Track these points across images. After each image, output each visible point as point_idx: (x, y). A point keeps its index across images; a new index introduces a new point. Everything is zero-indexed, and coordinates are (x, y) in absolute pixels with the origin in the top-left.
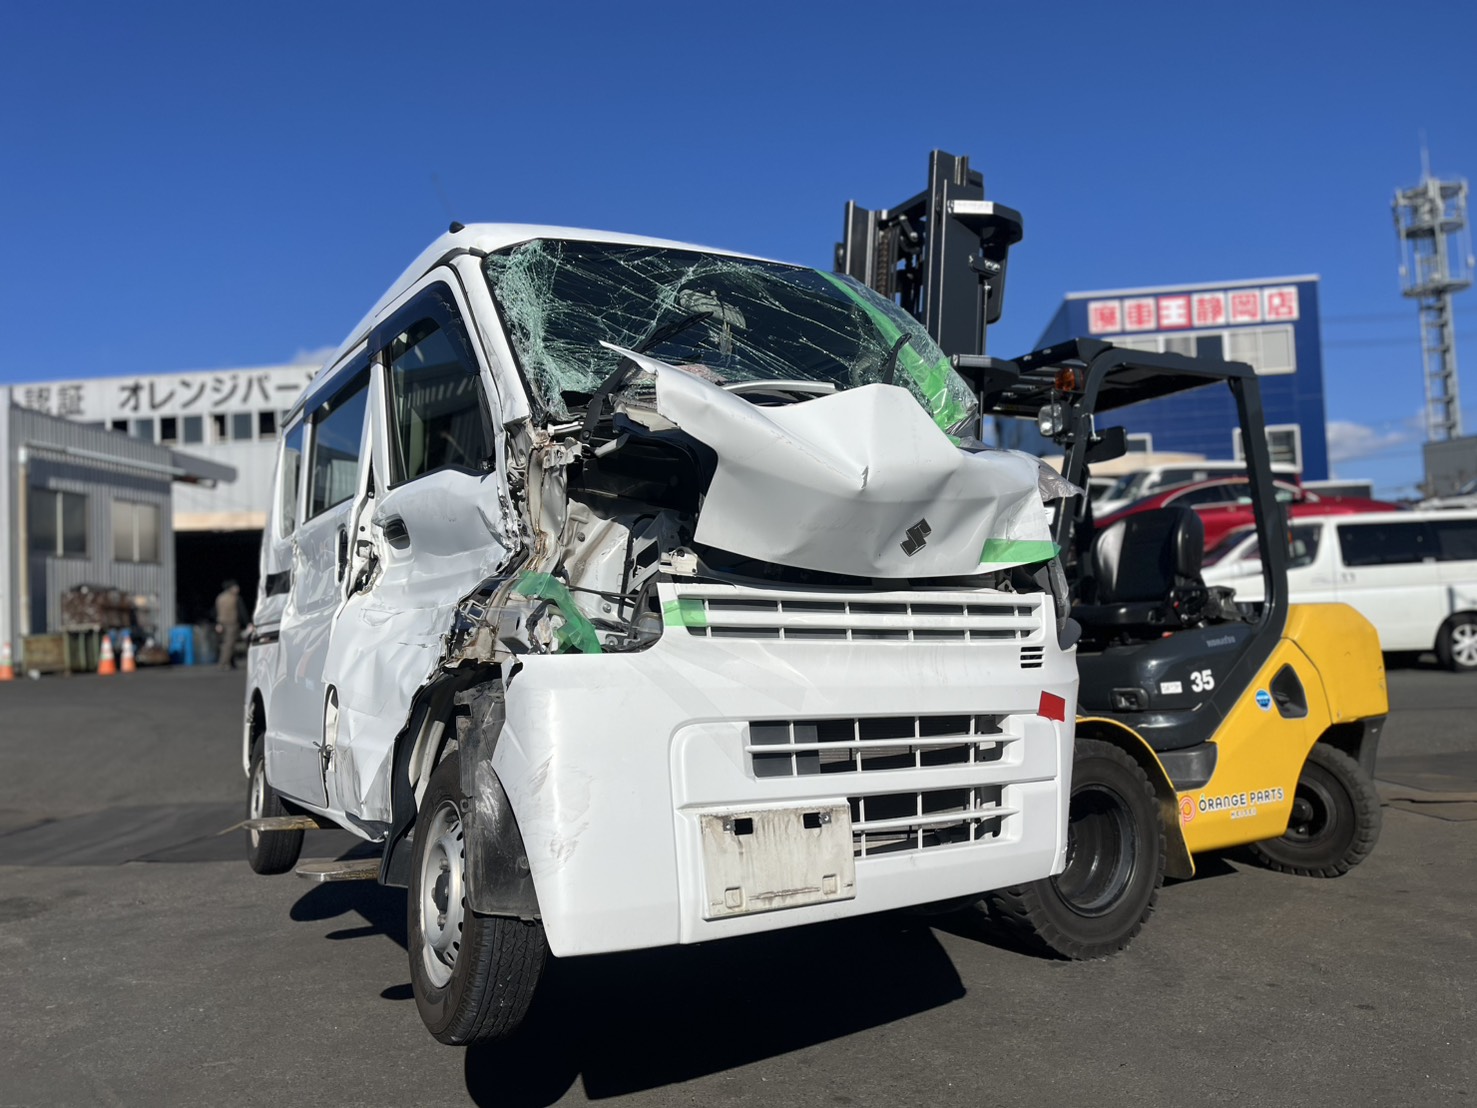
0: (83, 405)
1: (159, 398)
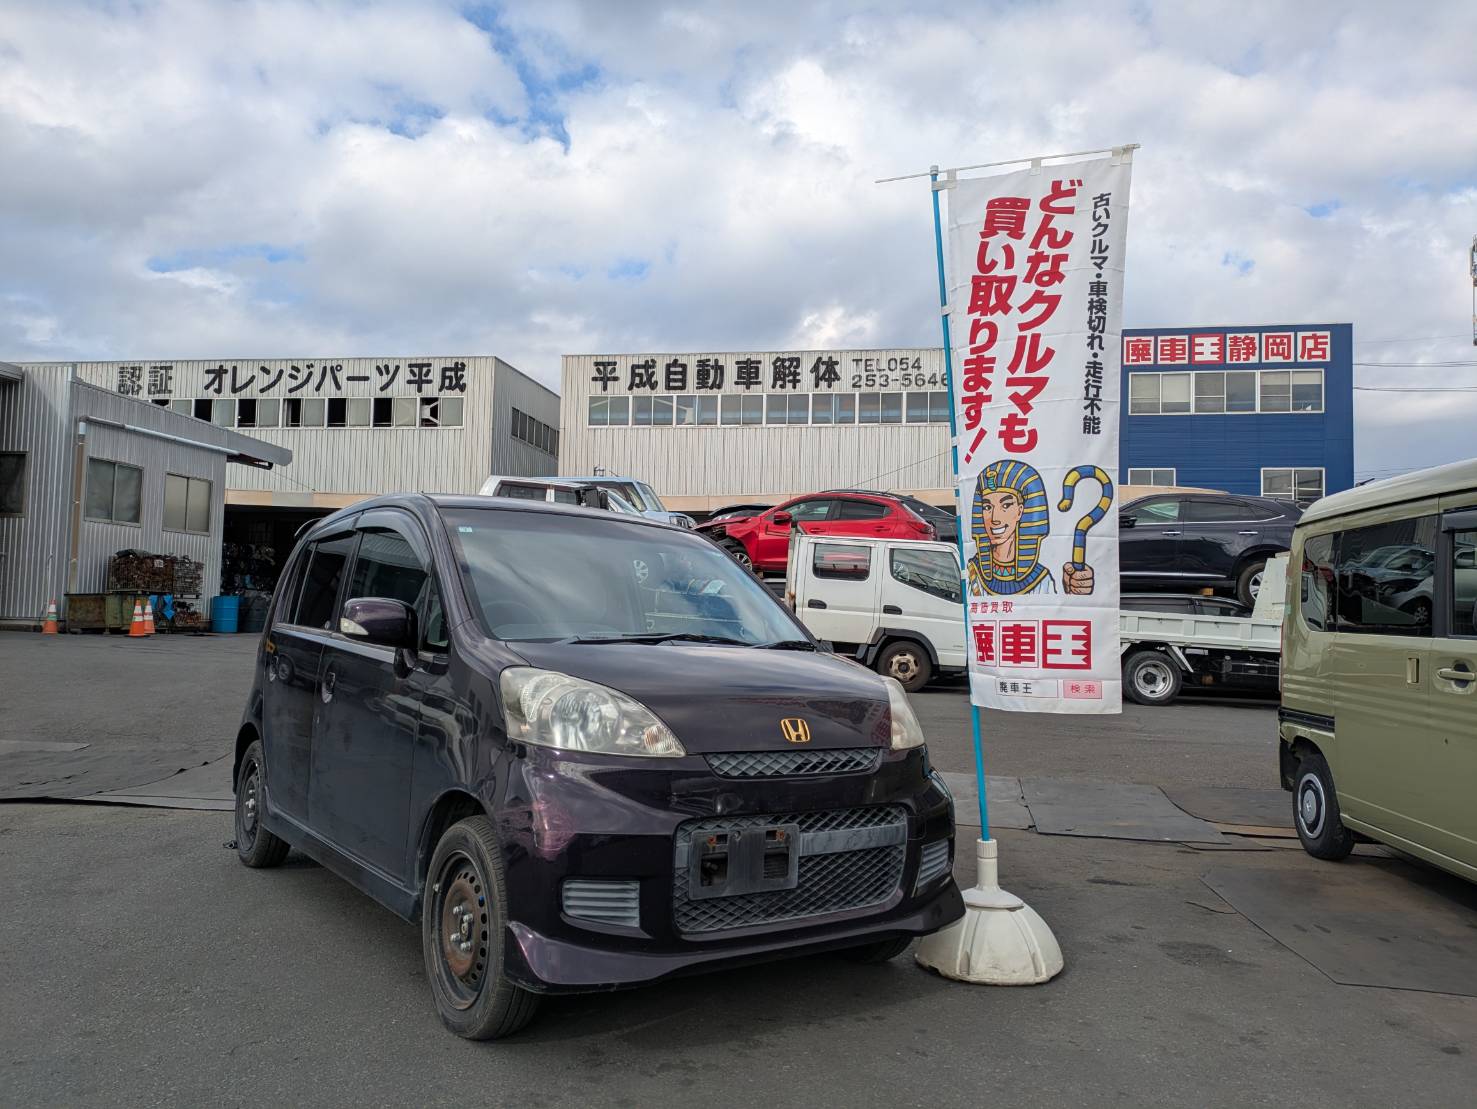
0: (171, 385)
1: (240, 382)
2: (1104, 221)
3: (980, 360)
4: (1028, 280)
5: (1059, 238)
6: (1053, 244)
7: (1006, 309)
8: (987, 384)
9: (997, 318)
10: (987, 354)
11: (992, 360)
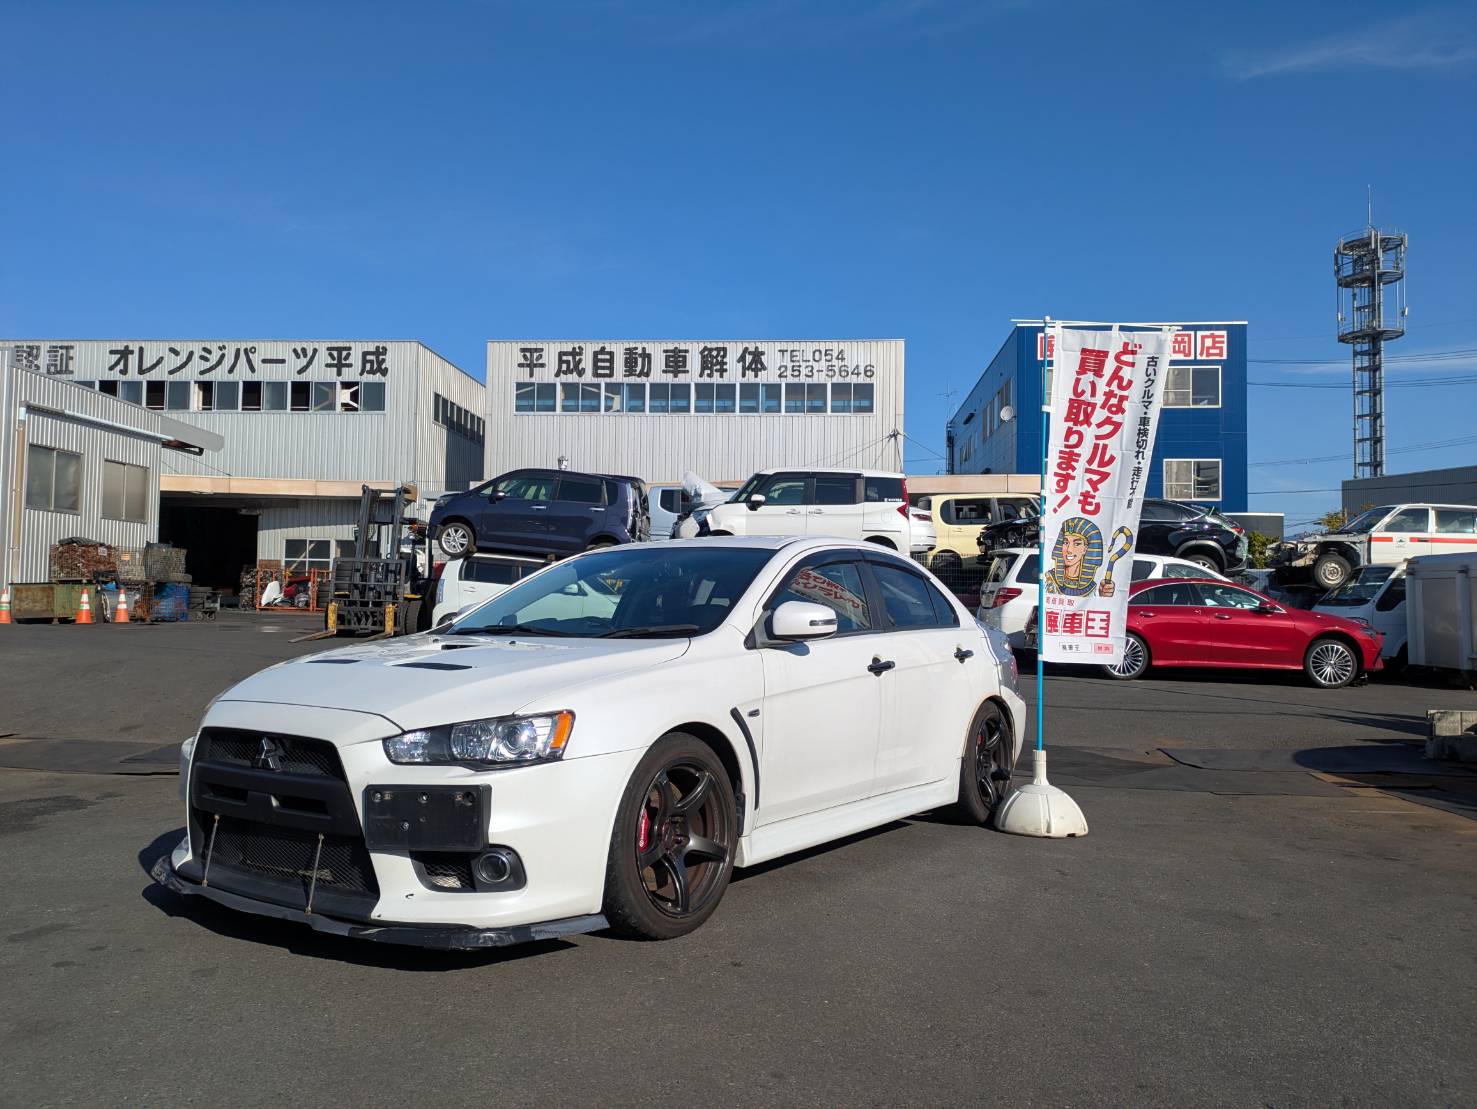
2: (1152, 377)
3: (1071, 454)
4: (1103, 407)
5: (1124, 384)
6: (1120, 387)
7: (1089, 424)
8: (1074, 469)
9: (1083, 428)
10: (1076, 451)
11: (1079, 455)
